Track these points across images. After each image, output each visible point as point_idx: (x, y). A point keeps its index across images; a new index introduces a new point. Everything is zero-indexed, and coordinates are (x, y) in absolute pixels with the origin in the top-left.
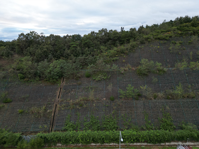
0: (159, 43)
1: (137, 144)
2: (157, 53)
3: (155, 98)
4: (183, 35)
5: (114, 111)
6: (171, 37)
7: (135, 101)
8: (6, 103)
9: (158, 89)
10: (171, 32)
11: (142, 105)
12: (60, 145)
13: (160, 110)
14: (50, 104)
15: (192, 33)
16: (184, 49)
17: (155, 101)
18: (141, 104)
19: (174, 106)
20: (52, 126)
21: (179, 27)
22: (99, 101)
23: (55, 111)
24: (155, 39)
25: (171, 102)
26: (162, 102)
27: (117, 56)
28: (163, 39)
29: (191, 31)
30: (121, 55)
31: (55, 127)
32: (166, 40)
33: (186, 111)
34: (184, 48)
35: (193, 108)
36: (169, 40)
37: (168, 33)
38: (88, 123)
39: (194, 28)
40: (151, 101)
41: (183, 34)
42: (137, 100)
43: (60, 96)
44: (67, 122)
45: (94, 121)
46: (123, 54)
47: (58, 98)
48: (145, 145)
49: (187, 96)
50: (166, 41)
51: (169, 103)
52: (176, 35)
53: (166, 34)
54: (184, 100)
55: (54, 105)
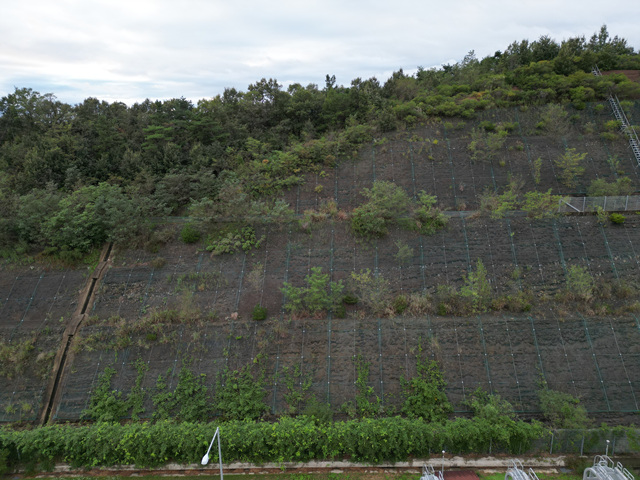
0: (442, 130)
1: (319, 466)
2: (431, 160)
3: (398, 312)
4: (521, 102)
5: (259, 355)
6: (481, 108)
7: (330, 322)
9: (413, 281)
10: (487, 91)
11: (352, 335)
12: (66, 468)
13: (408, 352)
14: (50, 334)
15: (549, 94)
16: (519, 150)
17: (399, 320)
18: (351, 333)
19: (456, 339)
20: (50, 405)
21: (512, 76)
22: (214, 324)
23: (64, 356)
24: (430, 115)
25: (448, 326)
26: (421, 326)
27: (296, 171)
28: (456, 115)
29: (549, 90)
30: (313, 170)
31: (58, 409)
32: (464, 118)
33: (495, 353)
34: (520, 145)
35: (518, 343)
36: (474, 118)
37: (475, 96)
38: (170, 394)
39: (562, 79)
40: (383, 321)
41: (521, 99)
42: (340, 317)
43: (89, 305)
44: (98, 392)
45: (189, 388)
46: (318, 167)
47: (83, 312)
48: (344, 469)
49: (503, 305)
50: (462, 123)
51: (443, 330)
52: (499, 101)
53: (469, 99)
54: (491, 319)
55: (65, 335)
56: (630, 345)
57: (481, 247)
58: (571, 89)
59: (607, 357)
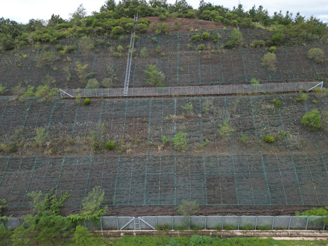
56: (53, 171)
57: (10, 116)
58: (112, 27)
59: (38, 178)
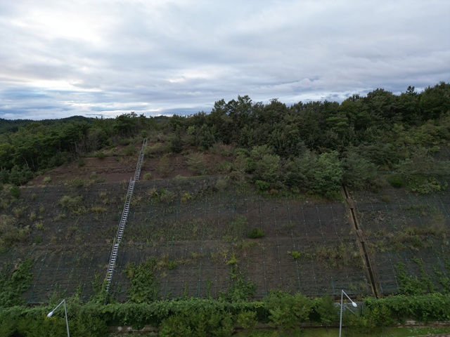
8: (256, 238)
12: (413, 322)
20: (373, 285)
23: (366, 255)
27: (434, 143)
31: (380, 287)
43: (358, 225)
47: (357, 229)
55: (358, 242)
